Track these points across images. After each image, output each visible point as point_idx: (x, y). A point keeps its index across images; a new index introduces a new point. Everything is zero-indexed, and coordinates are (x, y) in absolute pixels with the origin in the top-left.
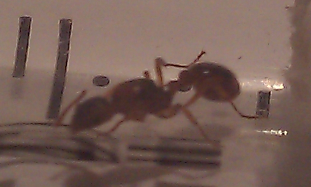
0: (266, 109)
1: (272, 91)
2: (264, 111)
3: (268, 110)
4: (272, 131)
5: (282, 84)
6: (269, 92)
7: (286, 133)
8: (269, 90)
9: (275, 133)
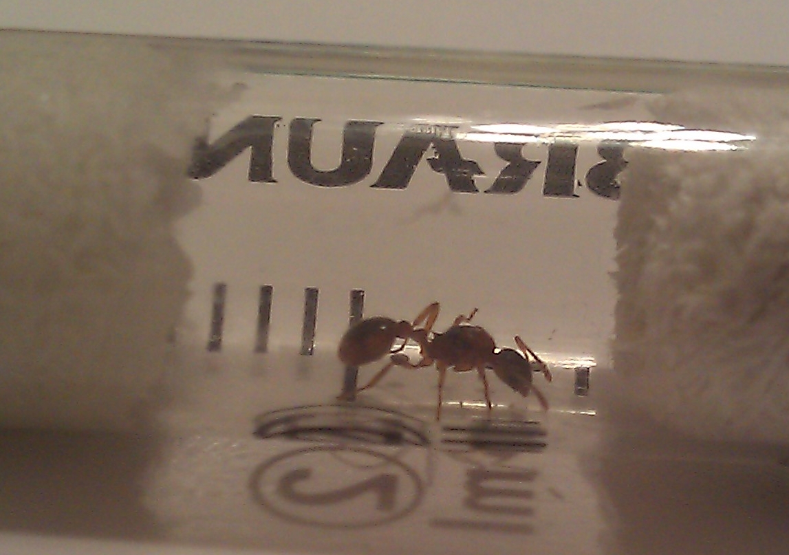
0: (586, 388)
2: (583, 388)
3: (588, 387)
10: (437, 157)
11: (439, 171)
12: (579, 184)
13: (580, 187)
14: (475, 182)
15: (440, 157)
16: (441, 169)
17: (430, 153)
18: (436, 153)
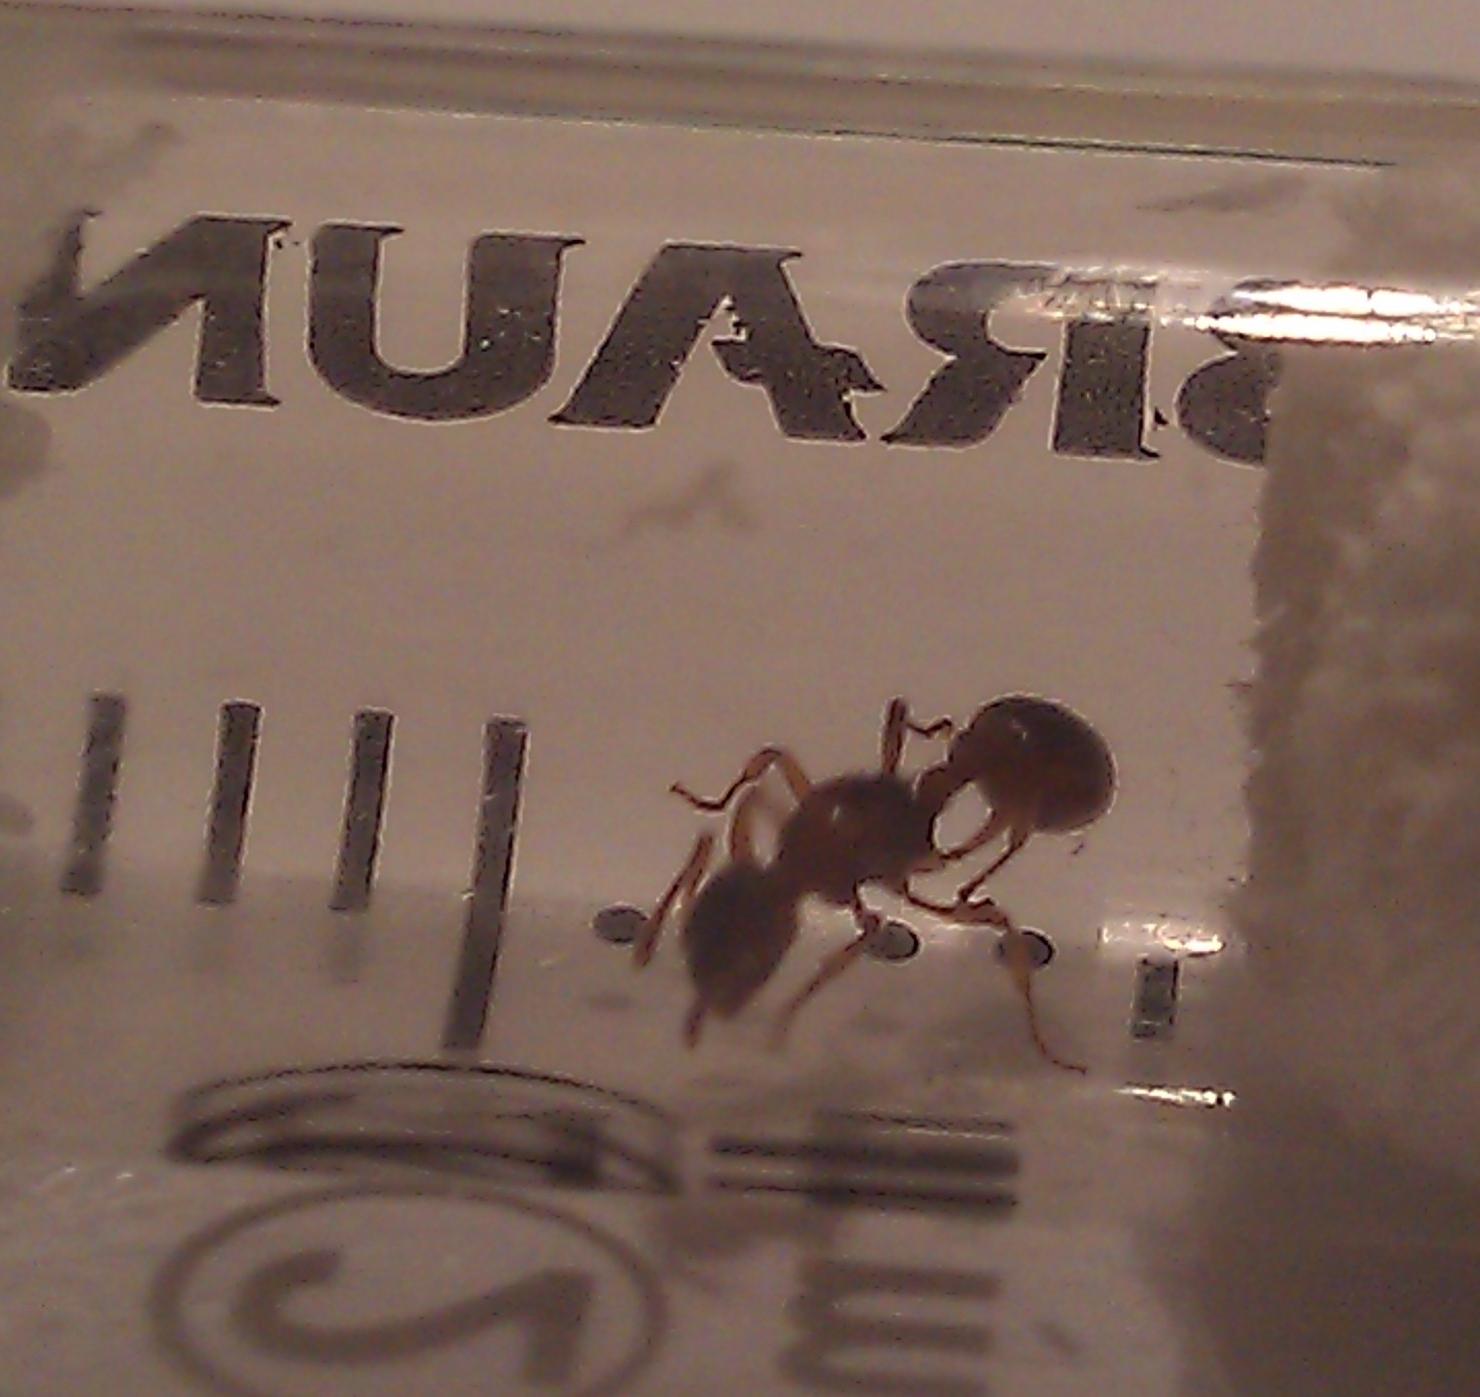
0: (1165, 1021)
1: (1183, 958)
2: (1158, 1024)
3: (1171, 1021)
4: (1184, 1092)
5: (1215, 938)
6: (1172, 964)
7: (1228, 1098)
8: (1175, 956)
9: (1193, 1099)
10: (743, 337)
11: (749, 379)
12: (1159, 419)
13: (1161, 428)
14: (854, 410)
15: (750, 336)
16: (754, 371)
17: (723, 324)
18: (737, 325)
